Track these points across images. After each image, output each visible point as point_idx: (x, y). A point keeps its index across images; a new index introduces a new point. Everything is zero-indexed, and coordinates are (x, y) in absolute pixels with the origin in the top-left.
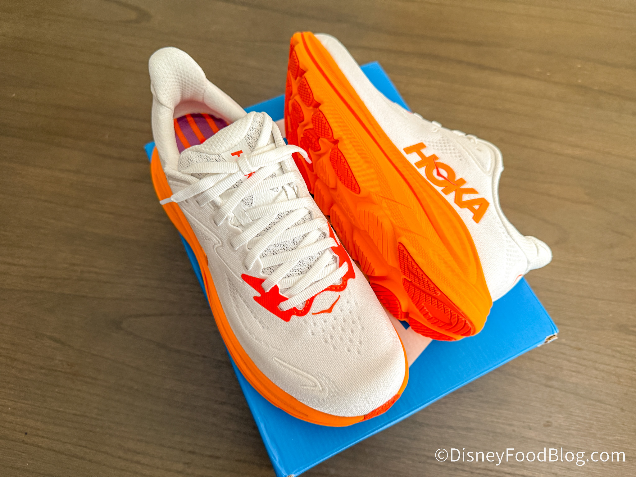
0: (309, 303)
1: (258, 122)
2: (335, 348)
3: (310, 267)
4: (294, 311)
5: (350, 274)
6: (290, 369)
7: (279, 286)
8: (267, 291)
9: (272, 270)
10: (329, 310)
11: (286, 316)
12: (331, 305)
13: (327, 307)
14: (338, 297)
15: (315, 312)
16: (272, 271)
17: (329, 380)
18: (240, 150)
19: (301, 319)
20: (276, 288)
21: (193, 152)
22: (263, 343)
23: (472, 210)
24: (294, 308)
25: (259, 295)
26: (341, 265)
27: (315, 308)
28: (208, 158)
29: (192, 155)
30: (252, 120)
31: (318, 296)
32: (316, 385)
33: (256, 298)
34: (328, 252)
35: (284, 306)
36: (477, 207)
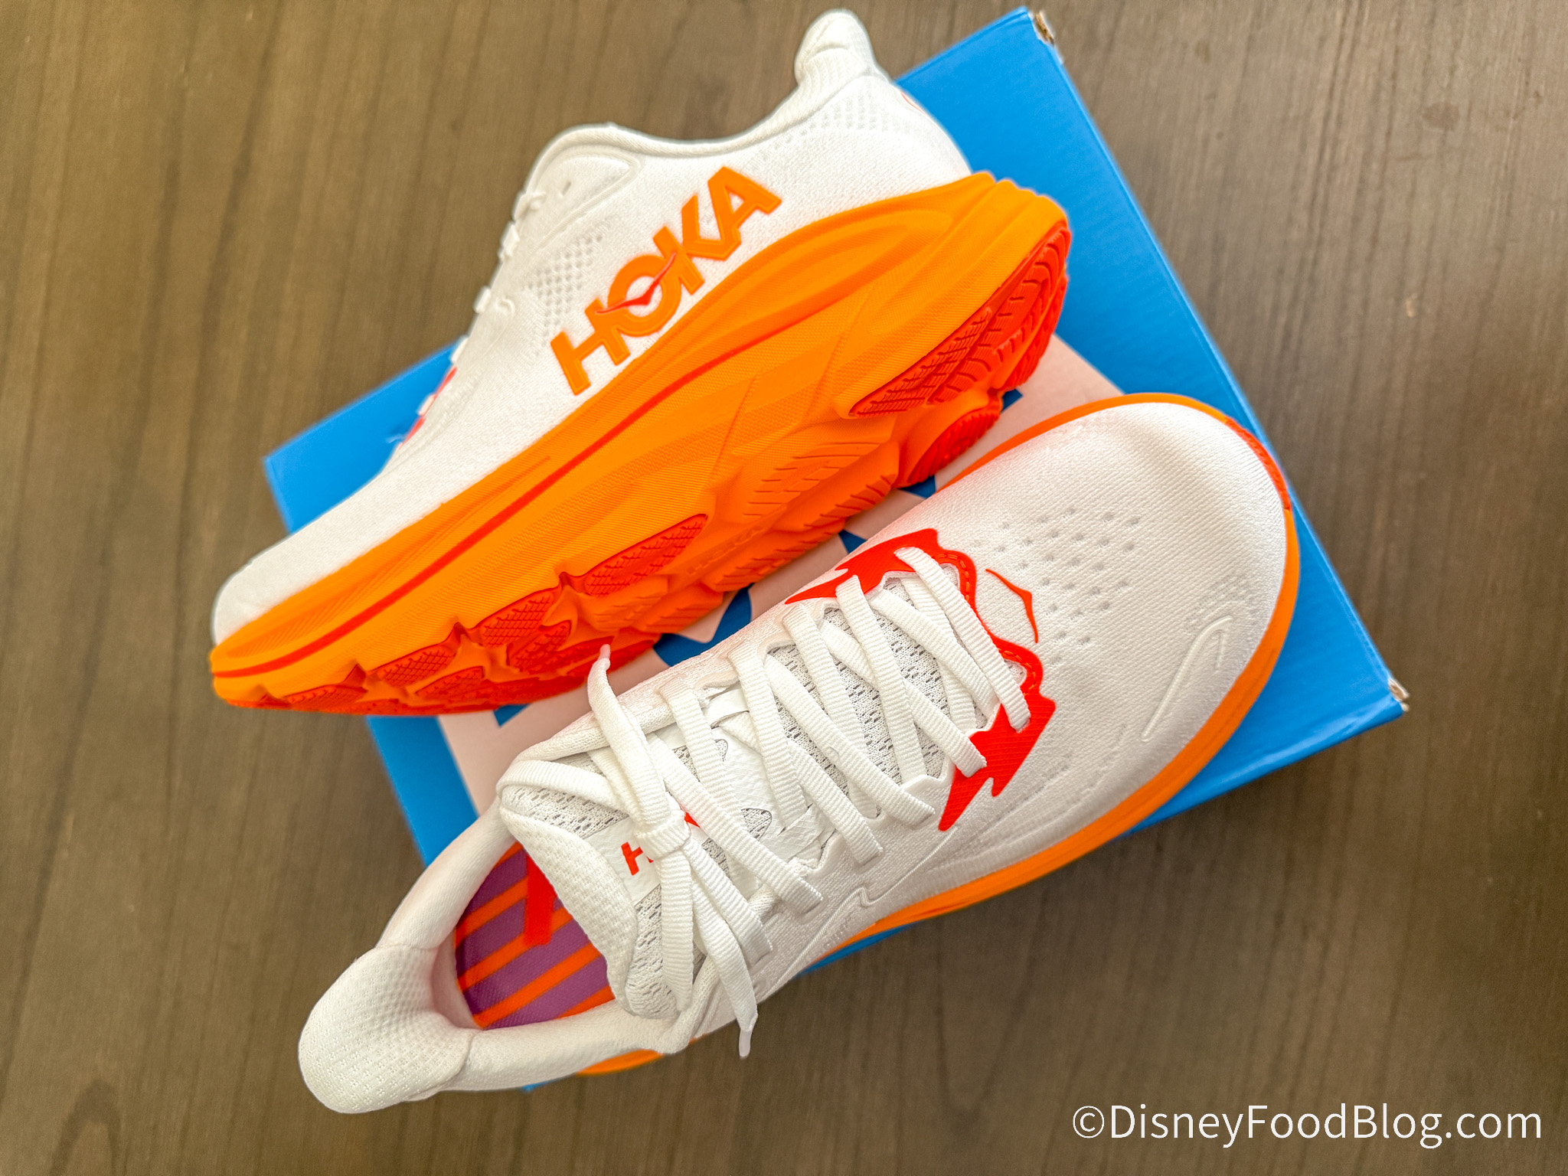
0: (1010, 651)
1: (537, 801)
2: (1124, 584)
3: (919, 650)
4: (1031, 689)
5: (926, 540)
6: (1174, 699)
7: (973, 731)
8: (982, 761)
9: (930, 749)
10: (1026, 597)
11: (1042, 709)
12: (1011, 593)
13: (1019, 603)
14: (990, 575)
15: (1032, 633)
16: (932, 750)
17: (1205, 598)
18: (620, 850)
19: (1048, 670)
20: (977, 739)
21: (629, 982)
22: (1105, 768)
23: (744, 214)
24: (1024, 688)
25: (989, 783)
26: (907, 568)
27: (1021, 637)
28: (648, 939)
29: (639, 984)
30: (531, 820)
31: (991, 627)
32: (1219, 632)
33: (996, 791)
34: (877, 602)
35: (1019, 714)
36: (736, 202)
